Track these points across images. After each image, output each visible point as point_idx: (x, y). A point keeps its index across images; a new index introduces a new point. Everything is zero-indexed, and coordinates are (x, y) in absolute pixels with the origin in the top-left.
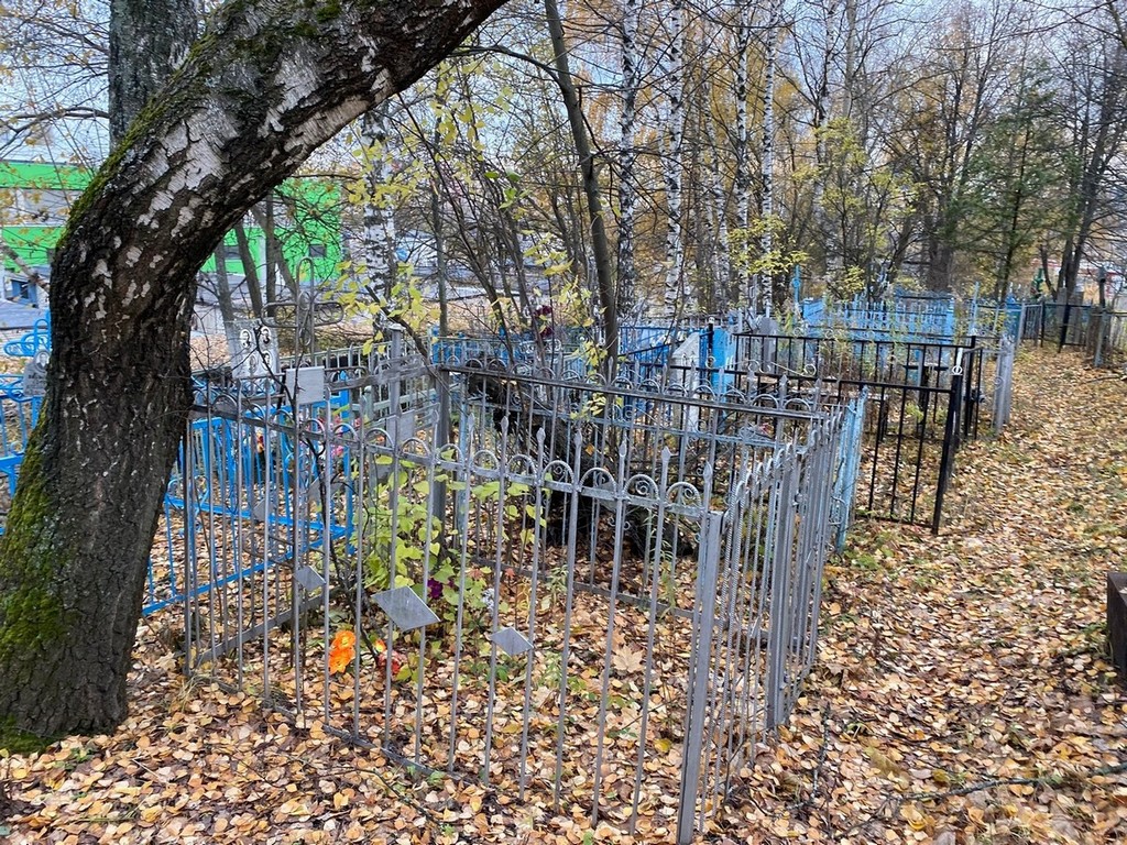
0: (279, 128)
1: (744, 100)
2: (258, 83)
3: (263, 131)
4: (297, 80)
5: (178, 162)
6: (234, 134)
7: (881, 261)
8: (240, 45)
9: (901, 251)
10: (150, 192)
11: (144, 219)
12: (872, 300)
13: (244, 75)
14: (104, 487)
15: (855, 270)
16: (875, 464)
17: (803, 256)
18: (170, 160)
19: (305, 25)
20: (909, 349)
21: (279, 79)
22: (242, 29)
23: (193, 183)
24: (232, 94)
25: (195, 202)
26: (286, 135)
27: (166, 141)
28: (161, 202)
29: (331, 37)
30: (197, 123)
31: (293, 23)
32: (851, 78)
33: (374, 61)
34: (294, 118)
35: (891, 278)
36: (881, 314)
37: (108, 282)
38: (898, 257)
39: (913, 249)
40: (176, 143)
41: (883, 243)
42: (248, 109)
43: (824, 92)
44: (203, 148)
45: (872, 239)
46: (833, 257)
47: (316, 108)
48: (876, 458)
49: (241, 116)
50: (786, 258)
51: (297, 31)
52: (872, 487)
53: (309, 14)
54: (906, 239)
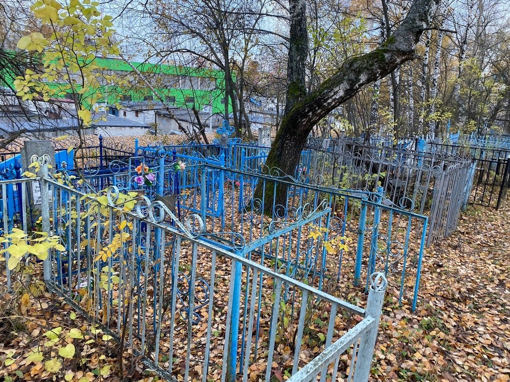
0: (358, 87)
1: (429, 46)
2: (356, 78)
3: (355, 88)
4: (363, 78)
5: (336, 93)
6: (349, 88)
7: (485, 118)
8: (352, 70)
9: (495, 114)
10: (328, 99)
11: (325, 104)
12: (479, 135)
13: (352, 76)
14: (290, 162)
15: (473, 122)
16: (476, 191)
17: (449, 114)
18: (334, 93)
19: (366, 67)
20: (494, 152)
21: (360, 77)
22: (353, 67)
23: (337, 97)
24: (350, 80)
25: (336, 101)
26: (358, 88)
27: (334, 89)
28: (330, 101)
29: (372, 70)
30: (342, 86)
31: (364, 66)
32: (478, 36)
33: (379, 74)
34: (360, 85)
35: (489, 126)
36: (483, 140)
37: (310, 116)
38: (493, 117)
39: (501, 114)
40: (336, 89)
41: (487, 111)
42: (352, 83)
43: (465, 42)
44: (342, 90)
45: (482, 109)
46: (462, 116)
47: (366, 83)
48: (477, 189)
49: (351, 84)
50: (443, 115)
51: (365, 68)
52: (475, 197)
53: (367, 65)
54: (498, 110)
